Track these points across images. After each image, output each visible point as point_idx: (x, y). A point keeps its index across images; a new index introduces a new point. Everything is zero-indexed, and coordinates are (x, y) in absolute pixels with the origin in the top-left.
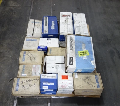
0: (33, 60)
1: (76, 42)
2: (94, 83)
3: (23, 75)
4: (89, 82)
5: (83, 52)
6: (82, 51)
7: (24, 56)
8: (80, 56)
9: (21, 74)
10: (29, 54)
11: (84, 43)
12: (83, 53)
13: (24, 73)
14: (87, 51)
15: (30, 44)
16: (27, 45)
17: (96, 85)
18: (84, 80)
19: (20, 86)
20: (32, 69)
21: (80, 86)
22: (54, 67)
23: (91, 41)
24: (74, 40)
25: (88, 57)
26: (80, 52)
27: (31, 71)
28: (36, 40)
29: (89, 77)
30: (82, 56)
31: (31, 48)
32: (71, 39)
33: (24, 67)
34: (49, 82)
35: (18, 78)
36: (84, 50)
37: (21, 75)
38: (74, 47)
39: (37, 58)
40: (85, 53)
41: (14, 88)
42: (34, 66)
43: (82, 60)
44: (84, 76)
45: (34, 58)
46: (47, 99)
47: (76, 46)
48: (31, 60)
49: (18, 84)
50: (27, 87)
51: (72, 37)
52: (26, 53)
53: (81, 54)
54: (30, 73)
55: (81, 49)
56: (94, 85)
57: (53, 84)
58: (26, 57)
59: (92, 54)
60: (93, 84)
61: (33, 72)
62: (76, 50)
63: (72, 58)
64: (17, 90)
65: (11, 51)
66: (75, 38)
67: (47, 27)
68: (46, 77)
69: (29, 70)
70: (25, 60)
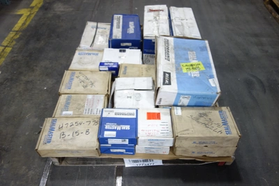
0: (89, 87)
1: (176, 48)
2: (218, 125)
3: (64, 113)
4: (206, 122)
5: (192, 65)
6: (189, 64)
7: (72, 79)
8: (184, 71)
9: (62, 111)
10: (81, 77)
11: (192, 51)
12: (191, 67)
13: (67, 110)
14: (200, 63)
15: (86, 60)
16: (79, 63)
17: (223, 128)
18: (197, 120)
19: (56, 135)
20: (85, 103)
21: (188, 130)
22: (131, 97)
23: (206, 47)
24: (173, 44)
26: (185, 64)
27: (84, 106)
28: (97, 54)
29: (205, 114)
30: (189, 72)
31: (85, 67)
32: (167, 42)
33: (68, 99)
34: (119, 124)
35: (55, 119)
36: (194, 62)
37: (61, 114)
38: (172, 55)
39: (96, 84)
40: (195, 67)
41: (43, 138)
42: (90, 97)
43: (191, 77)
44: (194, 112)
45: (90, 83)
46: (115, 169)
47: (176, 55)
48: (85, 87)
49: (52, 129)
50: (71, 136)
52: (76, 75)
53: (187, 67)
54: (81, 110)
55: (187, 60)
56: (219, 129)
57: (127, 127)
58: (76, 81)
59: (210, 67)
60: (215, 127)
61: (87, 107)
62: (176, 62)
63: (169, 74)
64: (49, 142)
65: (48, 80)
66: (175, 42)
67: (121, 29)
68: (112, 115)
69: (79, 104)
70: (72, 87)
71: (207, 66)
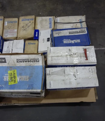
0: (23, 29)
3: (6, 22)
5: (15, 77)
6: (16, 75)
7: (28, 20)
8: (9, 72)
9: (7, 21)
10: (30, 24)
11: (29, 78)
12: (13, 76)
13: (8, 23)
15: (44, 23)
16: (42, 20)
20: (12, 29)
22: (8, 48)
24: (35, 65)
25: (7, 83)
27: (9, 29)
30: (8, 75)
31: (39, 24)
33: (15, 22)
35: (3, 19)
36: (18, 79)
37: (6, 21)
38: (23, 64)
39: (25, 31)
40: (13, 79)
42: (16, 30)
43: (3, 75)
45: (25, 29)
47: (24, 67)
48: (23, 27)
51: (38, 61)
52: (31, 21)
53: (13, 73)
54: (7, 28)
55: (20, 74)
58: (27, 22)
61: (9, 30)
62: (18, 67)
63: (5, 62)
65: (47, 13)
66: (38, 67)
69: (11, 27)
70: (23, 21)
71: (12, 87)
